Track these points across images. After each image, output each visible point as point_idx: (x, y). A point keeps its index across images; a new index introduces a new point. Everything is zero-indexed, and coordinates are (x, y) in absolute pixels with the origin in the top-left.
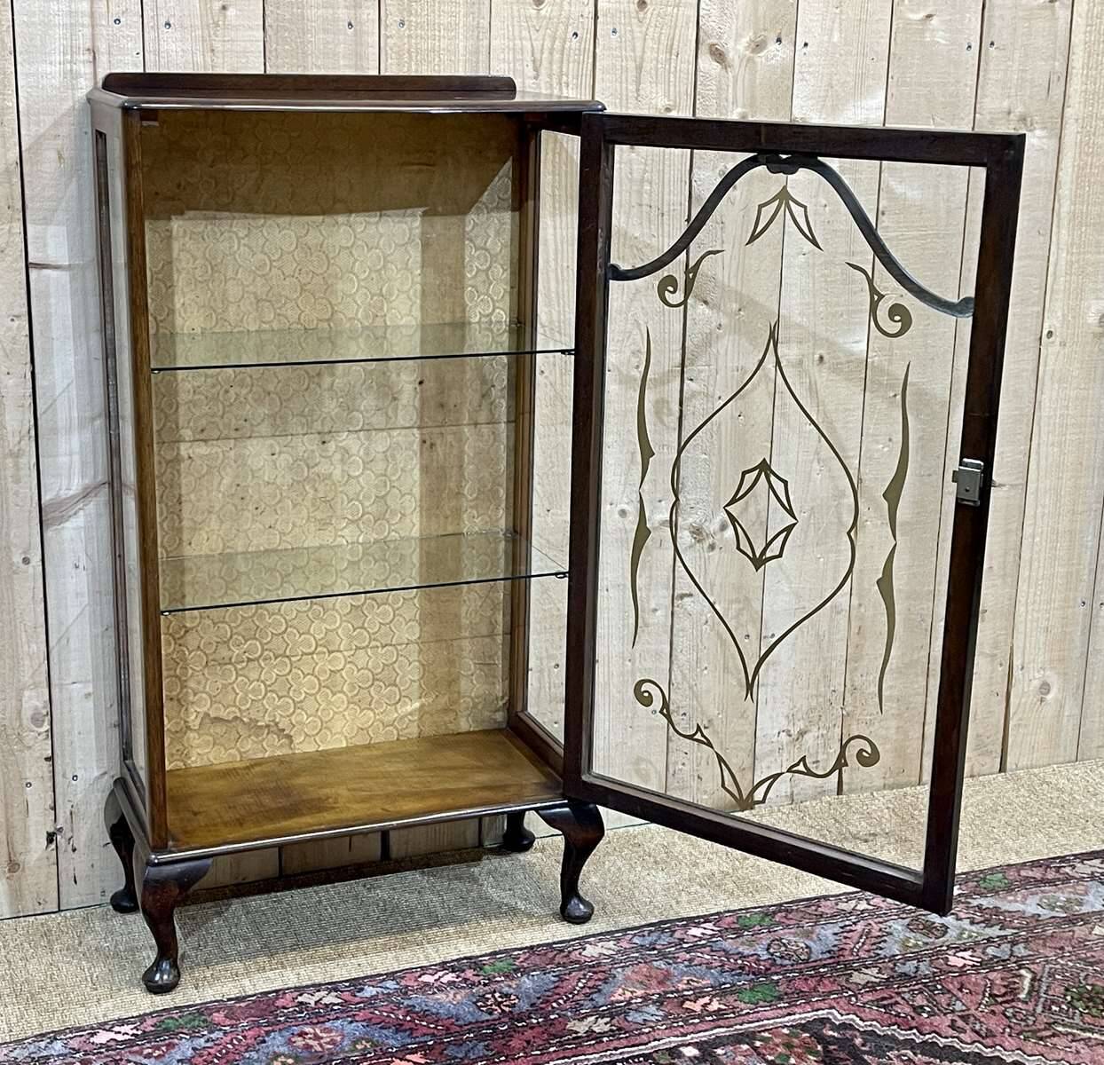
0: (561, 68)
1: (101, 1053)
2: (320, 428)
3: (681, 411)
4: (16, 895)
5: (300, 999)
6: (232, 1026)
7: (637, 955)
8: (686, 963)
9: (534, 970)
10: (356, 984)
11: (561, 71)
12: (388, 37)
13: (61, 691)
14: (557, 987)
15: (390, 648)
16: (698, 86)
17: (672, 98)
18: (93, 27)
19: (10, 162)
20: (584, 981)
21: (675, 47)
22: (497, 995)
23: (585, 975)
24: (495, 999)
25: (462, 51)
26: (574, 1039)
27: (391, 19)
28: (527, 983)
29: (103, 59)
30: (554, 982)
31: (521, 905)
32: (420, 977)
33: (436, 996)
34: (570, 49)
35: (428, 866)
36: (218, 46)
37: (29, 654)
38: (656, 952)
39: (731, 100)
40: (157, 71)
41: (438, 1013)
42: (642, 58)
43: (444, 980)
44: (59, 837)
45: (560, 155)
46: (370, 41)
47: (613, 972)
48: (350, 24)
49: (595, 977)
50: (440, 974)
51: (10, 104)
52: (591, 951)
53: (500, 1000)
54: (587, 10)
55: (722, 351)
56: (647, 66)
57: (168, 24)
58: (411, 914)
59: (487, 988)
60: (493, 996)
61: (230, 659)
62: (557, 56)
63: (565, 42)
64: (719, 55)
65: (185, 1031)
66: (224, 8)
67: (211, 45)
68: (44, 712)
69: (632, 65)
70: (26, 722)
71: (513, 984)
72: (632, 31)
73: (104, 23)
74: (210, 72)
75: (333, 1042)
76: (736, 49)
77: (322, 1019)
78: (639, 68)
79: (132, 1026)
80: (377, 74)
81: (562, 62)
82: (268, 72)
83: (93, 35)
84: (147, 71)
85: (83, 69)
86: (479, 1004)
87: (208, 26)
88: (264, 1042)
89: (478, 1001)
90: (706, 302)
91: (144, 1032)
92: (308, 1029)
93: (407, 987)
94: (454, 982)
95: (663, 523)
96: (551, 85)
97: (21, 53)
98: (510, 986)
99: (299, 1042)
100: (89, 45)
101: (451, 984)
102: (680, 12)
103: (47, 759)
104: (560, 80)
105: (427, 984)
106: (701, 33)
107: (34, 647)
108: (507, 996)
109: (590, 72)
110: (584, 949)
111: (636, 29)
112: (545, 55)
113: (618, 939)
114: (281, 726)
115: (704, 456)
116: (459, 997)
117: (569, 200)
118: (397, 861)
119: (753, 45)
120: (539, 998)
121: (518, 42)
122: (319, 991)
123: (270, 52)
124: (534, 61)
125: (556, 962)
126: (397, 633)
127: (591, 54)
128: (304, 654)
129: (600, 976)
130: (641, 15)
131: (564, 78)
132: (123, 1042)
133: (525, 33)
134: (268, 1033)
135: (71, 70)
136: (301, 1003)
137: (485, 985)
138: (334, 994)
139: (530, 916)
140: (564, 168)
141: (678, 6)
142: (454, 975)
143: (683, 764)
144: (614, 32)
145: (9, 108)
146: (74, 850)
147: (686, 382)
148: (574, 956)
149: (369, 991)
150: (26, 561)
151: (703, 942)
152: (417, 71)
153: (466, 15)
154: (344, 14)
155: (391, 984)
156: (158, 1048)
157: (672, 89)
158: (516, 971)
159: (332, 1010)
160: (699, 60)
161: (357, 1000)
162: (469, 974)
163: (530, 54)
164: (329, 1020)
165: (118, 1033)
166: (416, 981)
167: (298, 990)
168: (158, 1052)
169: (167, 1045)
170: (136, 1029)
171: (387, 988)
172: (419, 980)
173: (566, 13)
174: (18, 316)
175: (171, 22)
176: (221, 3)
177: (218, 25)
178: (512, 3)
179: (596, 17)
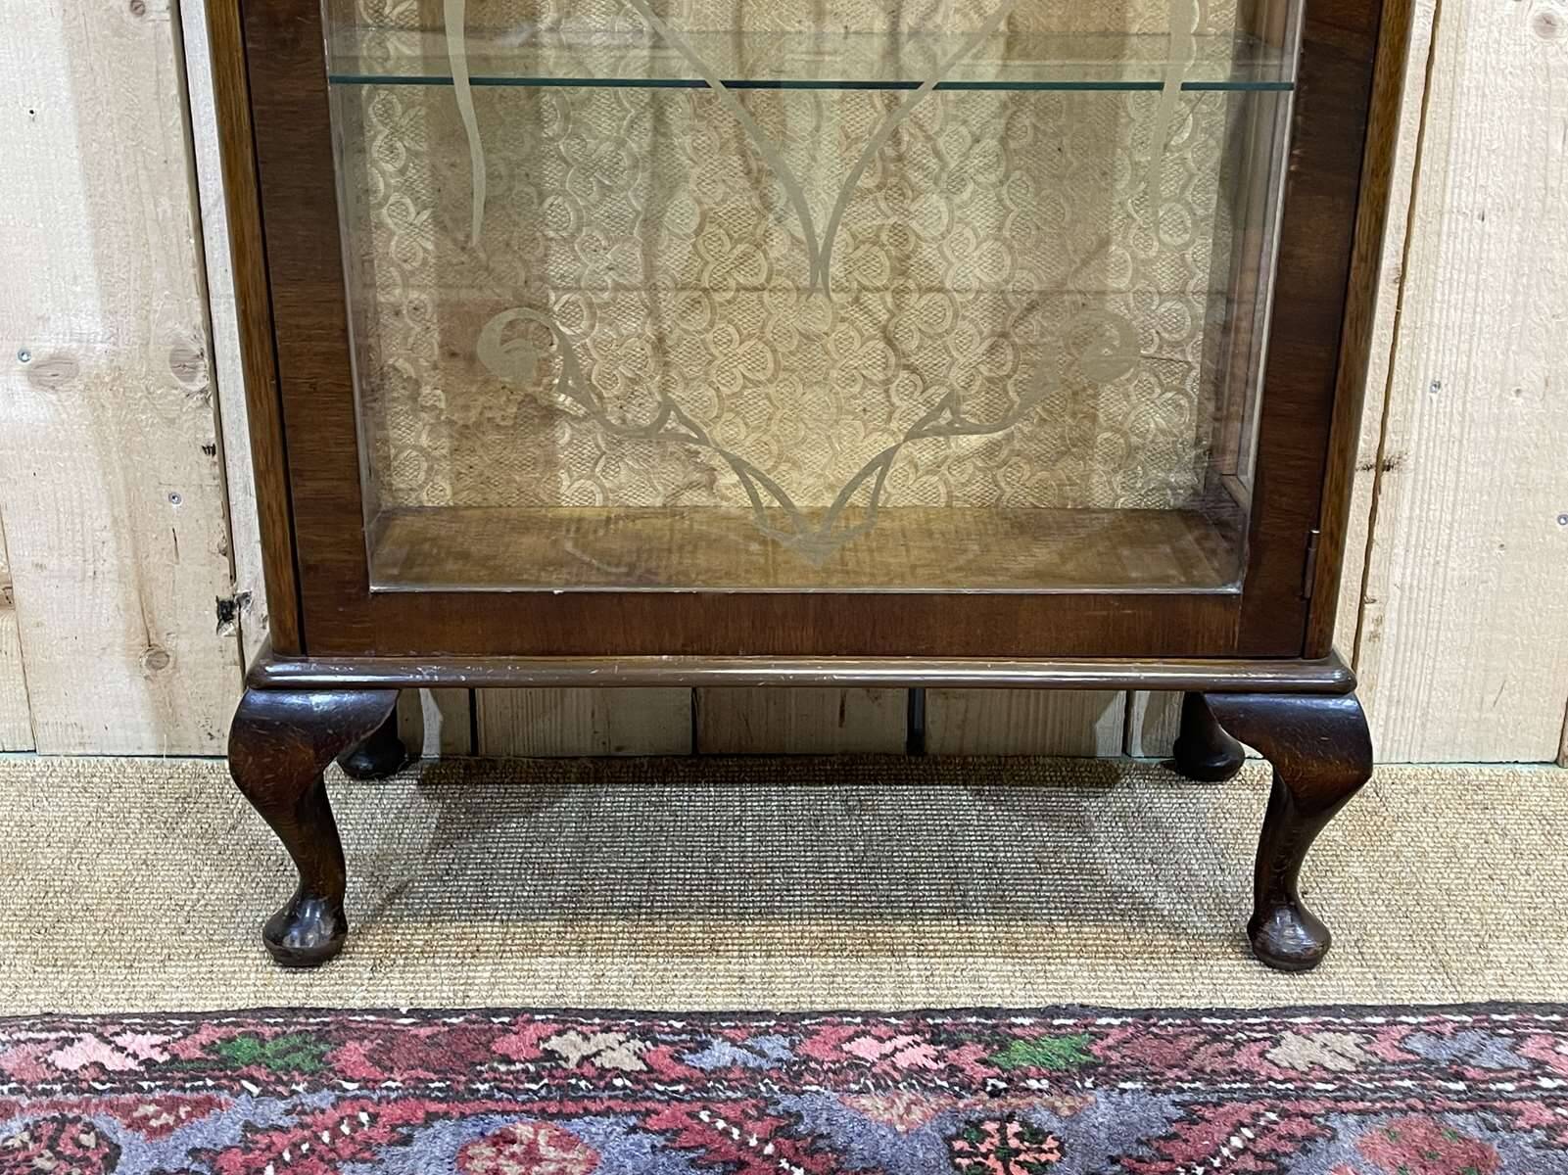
1: (52, 1092)
5: (555, 1043)
6: (366, 1083)
7: (1407, 1083)
8: (1540, 1135)
9: (1131, 1078)
10: (701, 1026)
14: (1175, 1136)
15: (939, 296)
20: (1247, 1133)
22: (1014, 1127)
23: (1256, 1115)
24: (1004, 1139)
28: (1101, 1109)
30: (1170, 1121)
31: (1164, 902)
32: (850, 1039)
33: (865, 1101)
35: (995, 779)
38: (1461, 1086)
41: (845, 1150)
43: (902, 1061)
44: (244, 613)
47: (1335, 1122)
49: (1283, 1128)
50: (901, 1041)
52: (1294, 1051)
53: (1014, 1143)
58: (911, 880)
59: (995, 1103)
60: (1002, 1130)
61: (578, 281)
65: (262, 1074)
68: (195, 349)
70: (162, 367)
71: (1064, 1106)
77: (570, 1107)
79: (158, 1039)
86: (958, 1145)
89: (958, 1136)
91: (175, 1057)
92: (523, 1130)
93: (809, 1058)
94: (926, 1069)
98: (1054, 1110)
99: (485, 1159)
101: (918, 1072)
103: (210, 450)
105: (857, 1064)
108: (1035, 1135)
110: (1276, 1043)
113: (1371, 1033)
116: (917, 1114)
118: (934, 760)
120: (1114, 1160)
122: (607, 1030)
125: (1193, 1064)
126: (958, 264)
129: (1298, 1127)
132: (112, 1077)
134: (430, 1118)
136: (550, 1055)
137: (995, 1093)
138: (636, 1044)
139: (1175, 929)
142: (931, 1050)
148: (1242, 1059)
149: (720, 1053)
150: (137, 6)
155: (776, 1046)
156: (172, 1106)
158: (1086, 1069)
159: (611, 1087)
161: (680, 1070)
162: (968, 1056)
164: (587, 1112)
165: (122, 1049)
166: (837, 1048)
167: (566, 1018)
168: (166, 1118)
169: (197, 1104)
170: (164, 1047)
171: (762, 1054)
172: (846, 1047)
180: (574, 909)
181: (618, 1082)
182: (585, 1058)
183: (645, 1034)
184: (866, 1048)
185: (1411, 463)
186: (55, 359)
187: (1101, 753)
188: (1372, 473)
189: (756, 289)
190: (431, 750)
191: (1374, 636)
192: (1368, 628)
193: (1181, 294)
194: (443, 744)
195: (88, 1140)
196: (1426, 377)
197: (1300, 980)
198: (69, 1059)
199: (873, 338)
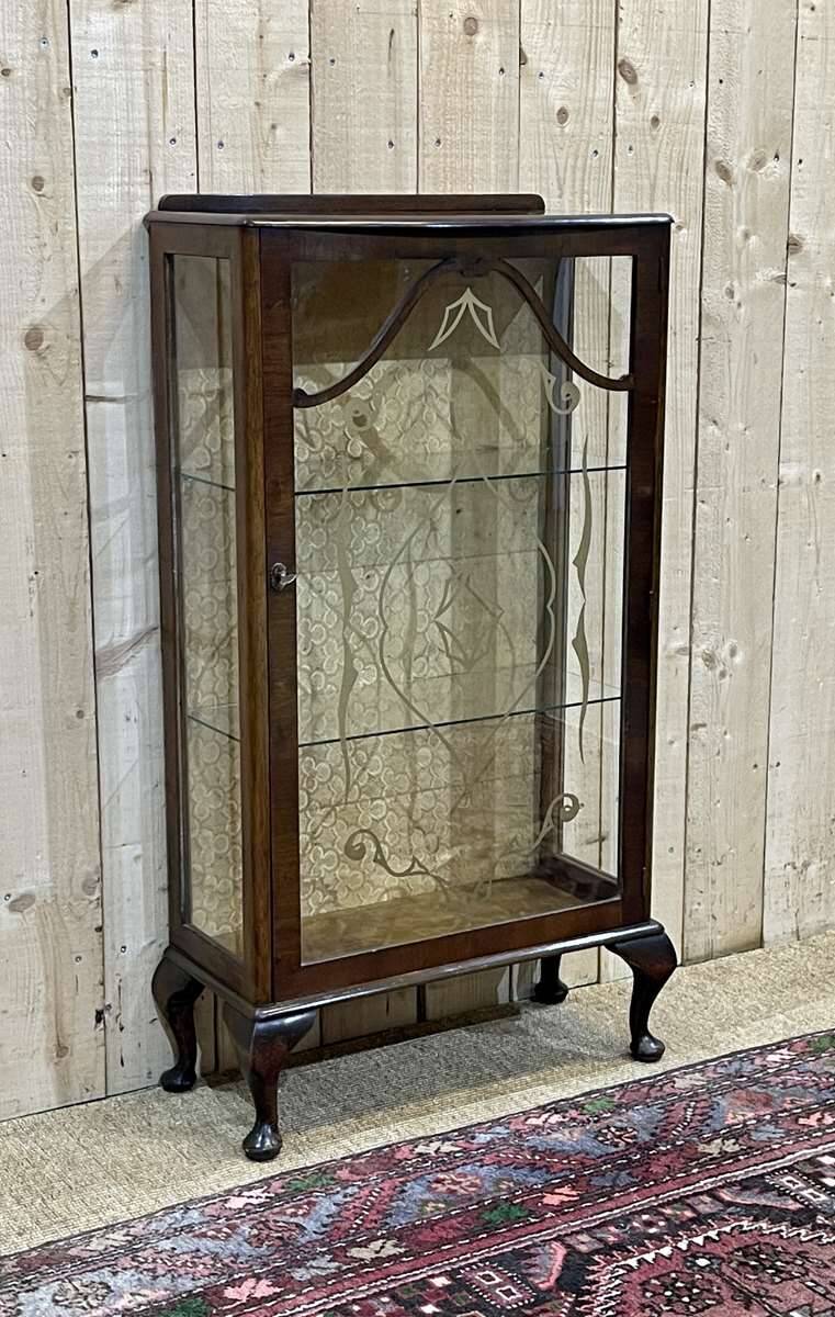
0: (582, 186)
1: (244, 1216)
2: (364, 562)
3: (694, 534)
4: (63, 1081)
5: (417, 1150)
6: (363, 1181)
7: (728, 1083)
8: (780, 1085)
9: (636, 1105)
10: (465, 1132)
11: (583, 190)
12: (425, 156)
13: (111, 853)
14: (667, 1117)
15: (428, 793)
16: (706, 204)
17: (683, 215)
18: (150, 147)
19: (70, 289)
20: (690, 1110)
21: (685, 164)
22: (612, 1129)
23: (687, 1104)
24: (613, 1133)
25: (493, 171)
26: (711, 1159)
27: (430, 139)
28: (635, 1116)
29: (159, 180)
30: (662, 1113)
31: (584, 1051)
32: (525, 1120)
33: (553, 1136)
34: (591, 166)
35: (469, 1023)
36: (267, 165)
37: (81, 816)
38: (745, 1079)
39: (735, 217)
40: (209, 193)
41: (563, 1150)
42: (655, 177)
43: (552, 1121)
44: (106, 1016)
46: (409, 159)
47: (714, 1099)
48: (390, 143)
49: (699, 1105)
50: (545, 1115)
51: (70, 228)
52: (681, 1083)
53: (617, 1133)
54: (606, 127)
55: (730, 473)
56: (661, 183)
57: (221, 144)
59: (598, 1124)
60: (609, 1131)
62: (579, 174)
63: (586, 160)
64: (725, 173)
65: (317, 1189)
66: (274, 127)
67: (261, 166)
68: (95, 878)
69: (646, 182)
70: (78, 890)
71: (623, 1118)
72: (646, 148)
73: (160, 142)
74: (261, 193)
75: (472, 1185)
76: (740, 166)
77: (450, 1166)
78: (653, 187)
79: (261, 1190)
80: (415, 193)
81: (583, 180)
82: (315, 193)
83: (150, 155)
84: (202, 193)
85: (140, 191)
86: (599, 1138)
87: (258, 146)
88: (403, 1191)
89: (596, 1136)
90: (715, 422)
91: (276, 1194)
92: (441, 1176)
93: (517, 1130)
94: (563, 1122)
95: (680, 651)
96: (574, 202)
97: (81, 175)
98: (620, 1120)
99: (441, 1188)
100: (145, 166)
101: (561, 1123)
102: (690, 130)
103: (97, 929)
104: (582, 198)
105: (537, 1126)
106: (708, 150)
107: (86, 806)
108: (623, 1129)
110: (673, 1083)
111: (650, 147)
112: (569, 173)
113: (702, 1071)
114: (325, 882)
115: (715, 580)
116: (575, 1135)
117: (591, 321)
118: (435, 1022)
119: (754, 163)
120: (655, 1128)
121: (544, 160)
122: (431, 1142)
123: (317, 172)
124: (558, 180)
125: (652, 1096)
126: (436, 776)
127: (610, 172)
129: (703, 1104)
130: (654, 133)
131: (586, 196)
132: (260, 1205)
133: (550, 152)
134: (403, 1183)
135: (129, 193)
136: (421, 1154)
137: (595, 1122)
138: (448, 1143)
140: (586, 287)
141: (688, 123)
142: (559, 1115)
143: (699, 904)
144: (630, 149)
145: (69, 232)
146: (122, 1029)
147: (699, 504)
148: (667, 1089)
149: (482, 1138)
150: (80, 714)
151: (787, 1066)
152: (451, 190)
153: (497, 133)
154: (385, 134)
155: (500, 1129)
156: (300, 1207)
157: (683, 206)
158: (618, 1107)
159: (456, 1157)
160: (707, 178)
161: (475, 1146)
162: (573, 1113)
163: (554, 172)
164: (457, 1166)
165: (250, 1197)
166: (523, 1124)
167: (408, 1143)
168: (301, 1210)
169: (307, 1203)
170: (266, 1192)
171: (498, 1133)
172: (526, 1123)
173: (586, 131)
174: (76, 453)
175: (224, 142)
176: (271, 122)
177: (268, 145)
178: (539, 121)
179: (614, 135)
180: (352, 1113)
181: (457, 1155)
182: (435, 1151)
183: (447, 1140)
184: (534, 1122)
186: (23, 897)
187: (500, 1002)
188: (598, 843)
195: (281, 1224)
197: (659, 1064)
198: (234, 1206)
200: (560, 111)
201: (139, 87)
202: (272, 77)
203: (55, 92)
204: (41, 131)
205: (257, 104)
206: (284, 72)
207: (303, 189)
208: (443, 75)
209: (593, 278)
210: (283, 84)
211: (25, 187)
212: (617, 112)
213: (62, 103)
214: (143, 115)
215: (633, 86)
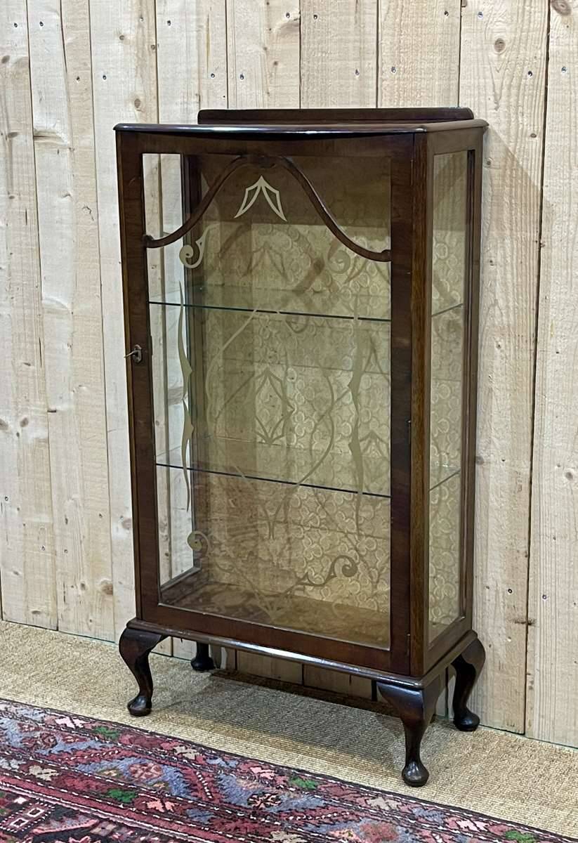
0: (518, 100)
1: (51, 728)
5: (177, 748)
6: (124, 745)
7: (399, 817)
8: (419, 837)
9: (321, 795)
10: (219, 754)
11: (517, 102)
12: (383, 80)
14: (314, 809)
18: (199, 79)
19: (153, 167)
20: (336, 815)
22: (273, 796)
23: (343, 812)
25: (437, 89)
27: (386, 68)
28: (302, 799)
29: (204, 100)
30: (318, 806)
32: (255, 767)
33: (242, 781)
34: (525, 84)
36: (271, 90)
38: (413, 822)
41: (225, 789)
43: (263, 775)
45: (517, 170)
46: (370, 82)
47: (364, 819)
48: (357, 72)
49: (347, 816)
50: (268, 770)
52: (376, 801)
53: (269, 800)
54: (539, 52)
57: (242, 76)
59: (275, 790)
60: (270, 796)
62: (514, 91)
63: (521, 79)
65: (101, 736)
67: (268, 89)
71: (293, 796)
73: (205, 76)
74: (267, 108)
75: (150, 776)
79: (84, 722)
80: (375, 107)
81: (518, 96)
82: (302, 108)
83: (199, 84)
84: (230, 109)
85: (193, 108)
86: (255, 796)
87: (266, 76)
89: (257, 794)
91: (84, 727)
92: (151, 764)
93: (238, 768)
94: (266, 778)
96: (510, 114)
97: (161, 98)
98: (289, 796)
99: (136, 768)
100: (197, 92)
101: (264, 778)
103: (167, 555)
104: (517, 109)
105: (250, 773)
108: (277, 800)
109: (542, 103)
110: (374, 799)
112: (505, 90)
113: (406, 804)
116: (252, 787)
120: (291, 810)
121: (482, 80)
122: (194, 748)
123: (303, 93)
124: (495, 96)
125: (343, 797)
126: (377, 528)
127: (543, 88)
128: (312, 527)
129: (351, 817)
131: (520, 109)
132: (67, 728)
133: (488, 73)
134: (132, 756)
135: (187, 108)
136: (174, 750)
137: (278, 788)
138: (198, 753)
140: (520, 181)
142: (273, 775)
144: (563, 69)
148: (361, 799)
149: (218, 761)
151: (457, 832)
152: (403, 105)
153: (441, 61)
154: (353, 65)
155: (234, 763)
156: (75, 738)
158: (310, 790)
159: (181, 761)
161: (203, 762)
162: (283, 778)
163: (492, 90)
164: (171, 765)
165: (73, 722)
166: (249, 768)
167: (186, 743)
168: (72, 740)
169: (81, 739)
170: (83, 724)
171: (228, 764)
172: (251, 768)
173: (521, 57)
174: (156, 266)
175: (244, 75)
176: (273, 61)
177: (271, 76)
178: (477, 50)
179: (548, 59)
180: (219, 720)
181: (184, 761)
182: (182, 753)
183: (202, 752)
184: (256, 770)
185: (538, 623)
188: (525, 626)
189: (316, 528)
190: (223, 666)
191: (531, 688)
192: (528, 685)
193: (449, 550)
194: (227, 665)
195: (52, 740)
196: (540, 593)
198: (59, 722)
199: (351, 549)
200: (498, 41)
201: (194, 42)
202: (274, 30)
203: (146, 47)
204: (139, 71)
205: (265, 49)
206: (283, 27)
207: (294, 105)
208: (398, 20)
209: (526, 174)
210: (282, 34)
211: (131, 106)
212: (551, 40)
213: (150, 55)
214: (196, 59)
215: (566, 18)
